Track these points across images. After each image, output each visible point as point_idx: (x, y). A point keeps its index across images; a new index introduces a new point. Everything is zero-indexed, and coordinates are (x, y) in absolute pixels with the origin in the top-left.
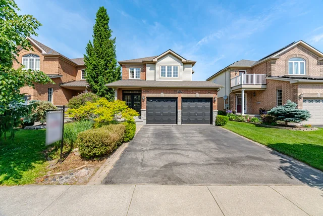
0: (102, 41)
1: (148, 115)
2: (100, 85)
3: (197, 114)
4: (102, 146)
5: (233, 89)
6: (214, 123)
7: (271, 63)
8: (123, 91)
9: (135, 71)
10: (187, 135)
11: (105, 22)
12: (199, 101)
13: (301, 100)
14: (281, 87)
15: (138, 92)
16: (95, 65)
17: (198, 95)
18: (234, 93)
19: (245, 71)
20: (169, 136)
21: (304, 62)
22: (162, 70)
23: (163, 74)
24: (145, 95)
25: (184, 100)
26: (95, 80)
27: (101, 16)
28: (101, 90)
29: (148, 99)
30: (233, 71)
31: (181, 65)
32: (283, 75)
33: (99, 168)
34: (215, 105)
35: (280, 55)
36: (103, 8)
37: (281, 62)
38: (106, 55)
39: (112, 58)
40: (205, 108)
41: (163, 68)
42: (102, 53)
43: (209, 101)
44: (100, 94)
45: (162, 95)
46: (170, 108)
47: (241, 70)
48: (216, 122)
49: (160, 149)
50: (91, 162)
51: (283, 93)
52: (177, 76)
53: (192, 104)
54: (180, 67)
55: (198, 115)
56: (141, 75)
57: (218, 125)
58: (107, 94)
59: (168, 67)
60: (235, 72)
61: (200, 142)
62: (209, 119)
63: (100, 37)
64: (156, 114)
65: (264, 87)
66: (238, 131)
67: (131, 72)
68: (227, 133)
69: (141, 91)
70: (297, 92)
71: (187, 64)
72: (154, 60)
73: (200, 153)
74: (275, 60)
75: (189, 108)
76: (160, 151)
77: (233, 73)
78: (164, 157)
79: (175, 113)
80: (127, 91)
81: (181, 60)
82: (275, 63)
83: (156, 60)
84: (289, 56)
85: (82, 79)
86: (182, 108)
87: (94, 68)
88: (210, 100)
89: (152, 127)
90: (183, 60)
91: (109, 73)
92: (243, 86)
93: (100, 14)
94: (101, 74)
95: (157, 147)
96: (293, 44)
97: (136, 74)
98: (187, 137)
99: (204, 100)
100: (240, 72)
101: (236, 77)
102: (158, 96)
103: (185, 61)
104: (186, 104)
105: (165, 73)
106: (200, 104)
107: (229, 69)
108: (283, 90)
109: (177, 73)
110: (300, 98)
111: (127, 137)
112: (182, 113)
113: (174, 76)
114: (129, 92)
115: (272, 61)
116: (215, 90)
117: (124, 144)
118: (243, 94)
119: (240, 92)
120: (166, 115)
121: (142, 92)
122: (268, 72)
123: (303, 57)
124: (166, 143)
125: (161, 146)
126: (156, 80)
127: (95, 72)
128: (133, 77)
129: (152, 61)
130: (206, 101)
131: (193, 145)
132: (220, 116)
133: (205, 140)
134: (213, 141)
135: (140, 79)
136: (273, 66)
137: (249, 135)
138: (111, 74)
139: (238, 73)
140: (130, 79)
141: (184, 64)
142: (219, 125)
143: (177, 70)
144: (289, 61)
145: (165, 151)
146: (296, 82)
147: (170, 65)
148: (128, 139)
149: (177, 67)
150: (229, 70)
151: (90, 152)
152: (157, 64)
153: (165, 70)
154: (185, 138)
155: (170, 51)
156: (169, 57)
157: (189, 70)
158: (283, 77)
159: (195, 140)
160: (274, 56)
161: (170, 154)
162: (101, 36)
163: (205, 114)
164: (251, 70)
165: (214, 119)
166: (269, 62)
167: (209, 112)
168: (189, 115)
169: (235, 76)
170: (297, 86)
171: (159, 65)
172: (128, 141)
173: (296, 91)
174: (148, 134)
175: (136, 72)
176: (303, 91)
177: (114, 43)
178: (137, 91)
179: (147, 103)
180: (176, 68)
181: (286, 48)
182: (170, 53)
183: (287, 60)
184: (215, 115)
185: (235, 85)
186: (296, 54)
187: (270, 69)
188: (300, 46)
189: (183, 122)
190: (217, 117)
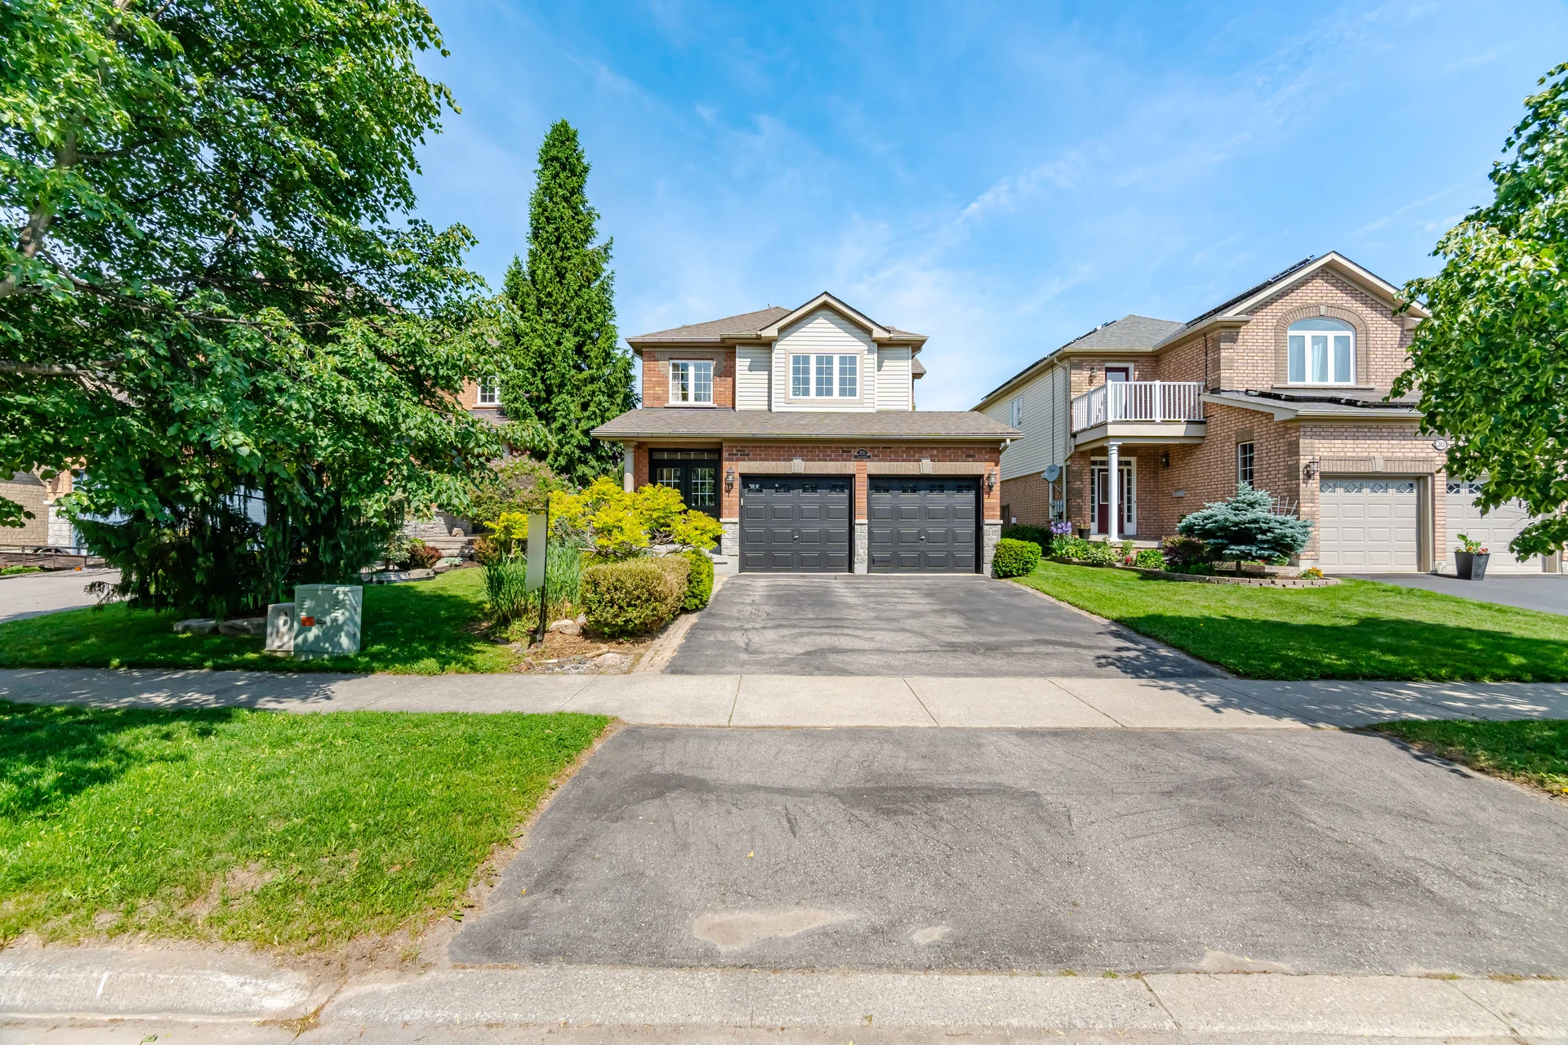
0: (562, 258)
1: (744, 539)
2: (563, 429)
3: (927, 535)
4: (647, 600)
5: (1080, 440)
6: (988, 569)
7: (1218, 340)
8: (651, 451)
9: (691, 371)
10: (880, 599)
11: (573, 182)
12: (932, 489)
13: (1314, 483)
14: (1251, 432)
15: (706, 456)
16: (541, 355)
17: (927, 467)
18: (1083, 454)
19: (1131, 366)
20: (822, 600)
21: (1350, 334)
22: (796, 371)
23: (800, 385)
24: (734, 469)
25: (878, 483)
26: (542, 408)
27: (557, 159)
28: (566, 449)
29: (746, 479)
30: (1079, 367)
31: (870, 351)
32: (1266, 388)
33: (641, 656)
34: (992, 501)
35: (1253, 311)
36: (564, 125)
37: (1257, 335)
38: (579, 313)
39: (602, 325)
40: (953, 513)
41: (800, 362)
42: (564, 306)
43: (969, 488)
44: (562, 461)
45: (798, 466)
46: (826, 513)
47: (1115, 362)
48: (995, 564)
49: (795, 626)
50: (614, 644)
51: (1255, 454)
52: (853, 392)
53: (908, 500)
54: (867, 360)
55: (930, 538)
56: (715, 388)
57: (1002, 574)
58: (586, 462)
59: (819, 360)
60: (1086, 374)
61: (917, 615)
62: (972, 554)
63: (557, 243)
64: (774, 537)
65: (1197, 431)
66: (1057, 590)
67: (675, 377)
68: (1021, 594)
69: (719, 451)
70: (1297, 453)
71: (887, 346)
72: (765, 334)
73: (909, 635)
74: (1234, 327)
75: (897, 514)
76: (794, 631)
77: (1079, 377)
78: (805, 639)
79: (846, 530)
80: (668, 450)
81: (869, 331)
82: (1234, 340)
83: (772, 332)
84: (1290, 312)
85: (480, 404)
86: (871, 514)
87: (538, 365)
88: (974, 484)
89: (762, 583)
90: (878, 333)
91: (593, 380)
92: (1112, 430)
93: (553, 152)
94: (562, 385)
95: (785, 623)
96: (1305, 263)
97: (697, 387)
98: (879, 603)
99: (951, 483)
100: (1108, 370)
101: (1089, 394)
102: (782, 471)
103: (886, 335)
104: (885, 499)
105: (806, 381)
106: (938, 500)
107: (1067, 359)
108: (1256, 447)
109: (853, 381)
110: (1309, 476)
111: (695, 596)
112: (870, 532)
113: (842, 392)
114: (672, 456)
115: (1224, 332)
116: (992, 448)
117: (683, 617)
118: (1114, 458)
119: (1104, 451)
120: (810, 538)
121: (725, 455)
122: (1211, 376)
123: (1346, 316)
124: (810, 616)
125: (797, 622)
126: (774, 409)
127: (543, 381)
128: (685, 397)
129: (759, 337)
130: (959, 489)
131: (894, 620)
132: (1008, 541)
133: (934, 611)
134: (960, 612)
135: (710, 404)
136: (1226, 352)
137: (1089, 599)
138: (602, 384)
139: (1101, 374)
140: (672, 402)
141: (882, 345)
142: (1006, 576)
143: (853, 371)
144: (1291, 333)
145: (806, 630)
146: (1291, 416)
147: (825, 349)
148: (697, 601)
149: (853, 360)
150: (1066, 364)
151: (617, 616)
152: (779, 349)
153: (806, 371)
154: (872, 605)
155: (825, 298)
156: (821, 320)
157: (900, 367)
158: (1263, 395)
159: (903, 611)
160: (1230, 315)
161: (821, 634)
162: (558, 239)
163: (955, 534)
164: (1154, 362)
165: (989, 554)
166: (1215, 334)
167: (972, 529)
168: (897, 538)
169: (1086, 388)
170: (1298, 429)
171: (782, 354)
172: (697, 609)
173: (1294, 450)
174: (752, 598)
175: (697, 377)
176: (1318, 451)
177: (607, 259)
178: (702, 451)
179: (741, 495)
180: (849, 362)
181: (1278, 279)
182: (825, 306)
183: (1281, 327)
184: (992, 536)
185: (1084, 426)
186: (1317, 306)
187: (1217, 364)
188: (1333, 273)
189: (873, 563)
190: (996, 547)
